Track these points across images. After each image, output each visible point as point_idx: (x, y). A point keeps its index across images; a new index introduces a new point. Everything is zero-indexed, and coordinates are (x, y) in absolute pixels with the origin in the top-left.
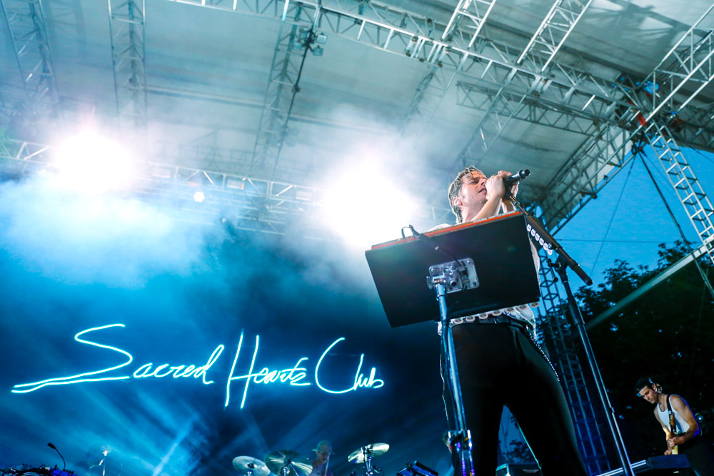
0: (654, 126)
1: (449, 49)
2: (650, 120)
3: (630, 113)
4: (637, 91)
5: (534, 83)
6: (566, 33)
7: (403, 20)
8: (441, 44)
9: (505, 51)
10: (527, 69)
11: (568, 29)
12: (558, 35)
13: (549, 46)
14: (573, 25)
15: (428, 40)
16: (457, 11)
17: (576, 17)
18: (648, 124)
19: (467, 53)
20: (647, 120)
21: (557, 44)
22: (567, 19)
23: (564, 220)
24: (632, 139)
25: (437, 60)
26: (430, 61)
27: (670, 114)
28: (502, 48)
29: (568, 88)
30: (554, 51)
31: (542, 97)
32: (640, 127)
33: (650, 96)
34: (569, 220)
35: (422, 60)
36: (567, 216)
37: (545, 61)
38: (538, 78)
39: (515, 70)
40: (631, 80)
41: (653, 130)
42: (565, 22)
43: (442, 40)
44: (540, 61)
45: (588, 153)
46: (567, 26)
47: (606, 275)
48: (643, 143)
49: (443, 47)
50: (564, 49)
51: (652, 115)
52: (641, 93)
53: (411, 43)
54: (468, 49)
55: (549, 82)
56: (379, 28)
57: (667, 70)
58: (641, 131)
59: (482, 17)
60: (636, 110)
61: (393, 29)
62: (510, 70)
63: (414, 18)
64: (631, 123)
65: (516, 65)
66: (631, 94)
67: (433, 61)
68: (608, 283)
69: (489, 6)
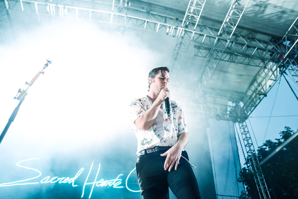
0: (288, 60)
1: (186, 31)
2: (286, 57)
3: (275, 55)
4: (279, 45)
5: (227, 44)
6: (238, 20)
7: (166, 20)
8: (181, 29)
9: (213, 30)
10: (224, 36)
11: (239, 18)
12: (235, 21)
13: (232, 27)
14: (241, 16)
15: (175, 27)
16: (186, 13)
17: (242, 12)
18: (285, 59)
19: (194, 32)
20: (284, 57)
21: (235, 25)
22: (238, 13)
23: (253, 108)
24: (279, 67)
25: (181, 36)
26: (178, 36)
27: (295, 54)
28: (211, 29)
29: (244, 45)
30: (234, 28)
31: (231, 49)
32: (282, 61)
33: (285, 46)
34: (255, 107)
35: (174, 36)
36: (255, 106)
37: (231, 33)
38: (229, 41)
39: (217, 38)
40: (277, 40)
41: (288, 62)
42: (237, 15)
43: (182, 27)
44: (229, 33)
45: (261, 75)
46: (238, 17)
47: (281, 134)
48: (285, 69)
49: (182, 30)
50: (238, 27)
51: (286, 55)
52: (281, 45)
53: (168, 29)
54: (194, 30)
55: (234, 43)
56: (155, 24)
57: (292, 34)
58: (283, 62)
59: (198, 15)
60: (278, 53)
61: (159, 23)
62: (215, 38)
63: (169, 18)
64: (278, 59)
65: (218, 36)
66: (276, 47)
67: (179, 36)
68: (282, 139)
69: (201, 10)
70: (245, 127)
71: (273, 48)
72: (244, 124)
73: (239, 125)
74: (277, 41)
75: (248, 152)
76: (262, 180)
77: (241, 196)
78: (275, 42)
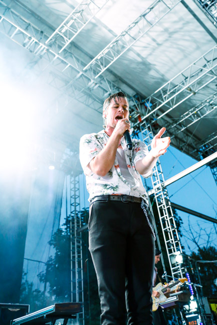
0: (145, 124)
1: (48, 50)
2: (144, 120)
3: (135, 114)
4: (141, 104)
5: (90, 83)
6: (110, 62)
7: (28, 27)
8: (44, 46)
9: (79, 62)
10: (88, 75)
12: (108, 62)
13: (102, 67)
14: (115, 59)
15: (37, 41)
16: (57, 31)
17: (117, 56)
18: (142, 122)
19: (57, 56)
20: (142, 119)
21: (105, 67)
22: (113, 55)
24: (134, 127)
25: (39, 54)
26: (36, 53)
27: (153, 120)
28: (78, 60)
29: (107, 92)
30: (103, 70)
31: (92, 91)
32: (138, 122)
33: (146, 108)
35: (31, 51)
37: (98, 73)
38: (92, 81)
39: (81, 73)
41: (144, 125)
42: (111, 56)
43: (45, 44)
44: (95, 73)
46: (112, 59)
48: (138, 131)
49: (44, 48)
50: (108, 70)
51: (145, 117)
52: (143, 105)
53: (27, 40)
54: (58, 54)
55: (98, 85)
56: (12, 26)
58: (139, 124)
59: (69, 39)
60: (138, 113)
61: (18, 28)
62: (79, 72)
63: (34, 28)
64: (135, 119)
65: (83, 71)
66: (138, 105)
67: (37, 54)
69: (74, 34)
70: (76, 182)
71: (135, 105)
72: (77, 179)
73: (71, 179)
74: (140, 99)
75: (71, 213)
76: (79, 247)
77: (48, 261)
78: (138, 99)
